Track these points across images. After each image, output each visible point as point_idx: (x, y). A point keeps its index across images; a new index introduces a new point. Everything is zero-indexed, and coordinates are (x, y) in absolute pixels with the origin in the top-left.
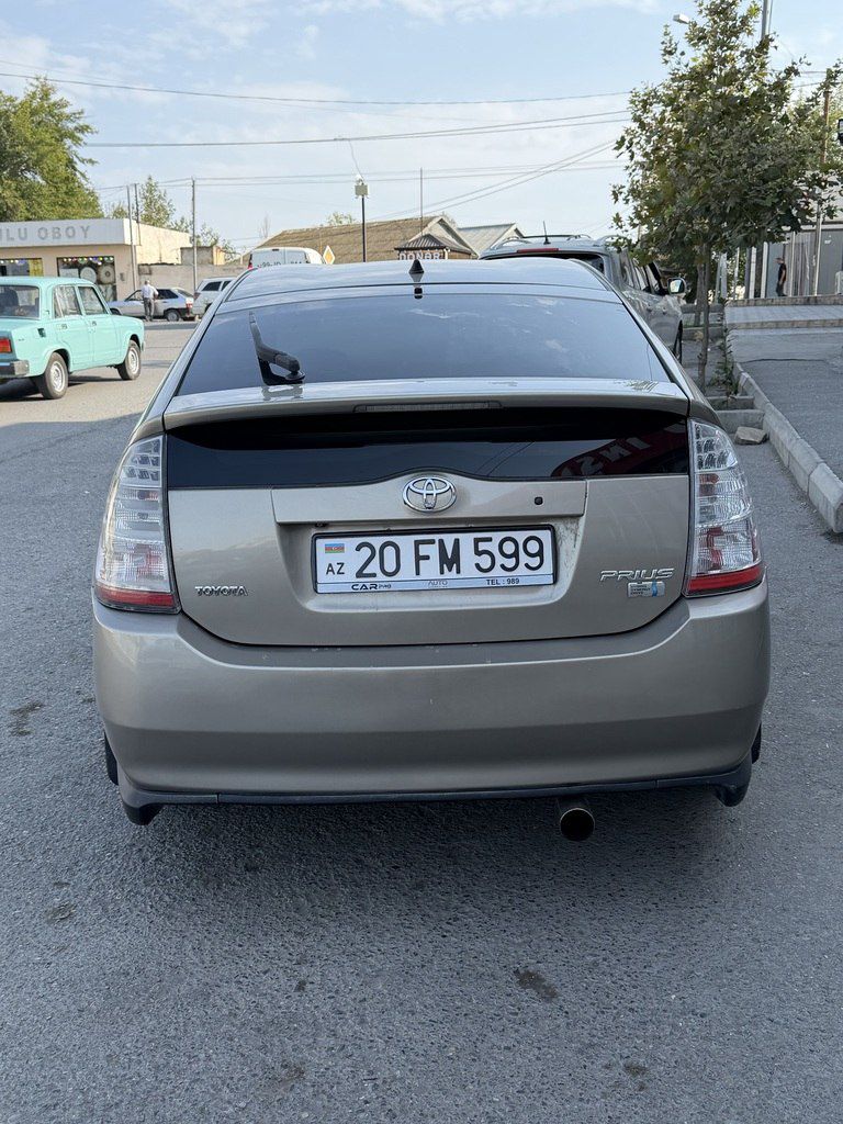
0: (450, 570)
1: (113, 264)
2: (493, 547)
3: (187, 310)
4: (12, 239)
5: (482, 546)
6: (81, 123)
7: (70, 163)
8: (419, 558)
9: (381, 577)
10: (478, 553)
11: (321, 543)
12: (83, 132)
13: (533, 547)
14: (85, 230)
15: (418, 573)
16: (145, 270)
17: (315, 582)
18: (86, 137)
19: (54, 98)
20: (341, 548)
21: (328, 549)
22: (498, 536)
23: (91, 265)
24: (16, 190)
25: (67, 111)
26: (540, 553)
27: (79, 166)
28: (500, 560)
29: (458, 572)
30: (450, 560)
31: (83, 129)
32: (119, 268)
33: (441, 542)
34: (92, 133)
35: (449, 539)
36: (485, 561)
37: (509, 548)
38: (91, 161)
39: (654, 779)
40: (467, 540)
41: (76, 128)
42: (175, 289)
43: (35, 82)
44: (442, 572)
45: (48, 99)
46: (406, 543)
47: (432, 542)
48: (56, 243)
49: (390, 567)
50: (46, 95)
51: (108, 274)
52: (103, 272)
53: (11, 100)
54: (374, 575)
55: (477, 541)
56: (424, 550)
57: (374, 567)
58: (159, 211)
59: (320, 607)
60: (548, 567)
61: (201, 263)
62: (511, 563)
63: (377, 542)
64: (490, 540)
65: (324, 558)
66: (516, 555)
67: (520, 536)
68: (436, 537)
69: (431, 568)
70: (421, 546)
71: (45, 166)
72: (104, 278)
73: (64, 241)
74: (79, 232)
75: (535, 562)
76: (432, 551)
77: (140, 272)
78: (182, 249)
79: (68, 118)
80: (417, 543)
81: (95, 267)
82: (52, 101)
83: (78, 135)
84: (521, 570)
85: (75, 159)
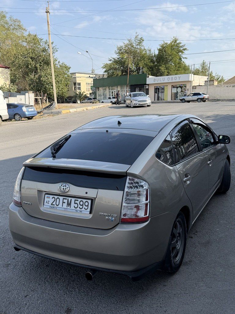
0: (69, 207)
1: (186, 86)
2: (78, 202)
3: (203, 98)
4: (161, 81)
5: (76, 202)
6: (184, 48)
7: (180, 59)
8: (63, 202)
9: (55, 206)
10: (75, 203)
11: (46, 196)
12: (185, 50)
13: (87, 204)
14: (179, 78)
15: (62, 206)
16: (195, 87)
17: (44, 204)
18: (185, 52)
19: (178, 42)
20: (49, 197)
21: (47, 197)
22: (80, 200)
23: (180, 87)
24: (165, 67)
25: (181, 45)
26: (88, 206)
27: (183, 59)
28: (79, 206)
29: (70, 207)
30: (69, 204)
31: (184, 50)
32: (187, 88)
33: (68, 199)
34: (187, 50)
35: (70, 199)
36: (76, 206)
37: (81, 203)
38: (186, 58)
39: (109, 269)
40: (73, 199)
41: (183, 49)
42: (201, 93)
43: (173, 38)
44: (67, 207)
45: (176, 42)
46: (61, 198)
47: (66, 199)
48: (172, 81)
49: (57, 204)
50: (176, 41)
51: (184, 89)
52: (183, 89)
53: (166, 44)
54: (54, 205)
55: (75, 200)
56: (65, 201)
57: (54, 203)
58: (205, 70)
59: (44, 210)
60: (89, 210)
61: (210, 85)
62: (81, 207)
63: (56, 197)
64: (78, 200)
65: (46, 199)
66: (82, 205)
67: (84, 201)
68: (67, 198)
69: (65, 205)
70: (64, 200)
71: (173, 60)
72: (183, 90)
73: (174, 81)
74: (178, 78)
75: (86, 208)
76: (66, 201)
77: (193, 88)
78: (205, 81)
79: (181, 47)
80: (63, 199)
81: (181, 87)
82: (177, 43)
83: (183, 51)
84: (83, 209)
85: (182, 58)
